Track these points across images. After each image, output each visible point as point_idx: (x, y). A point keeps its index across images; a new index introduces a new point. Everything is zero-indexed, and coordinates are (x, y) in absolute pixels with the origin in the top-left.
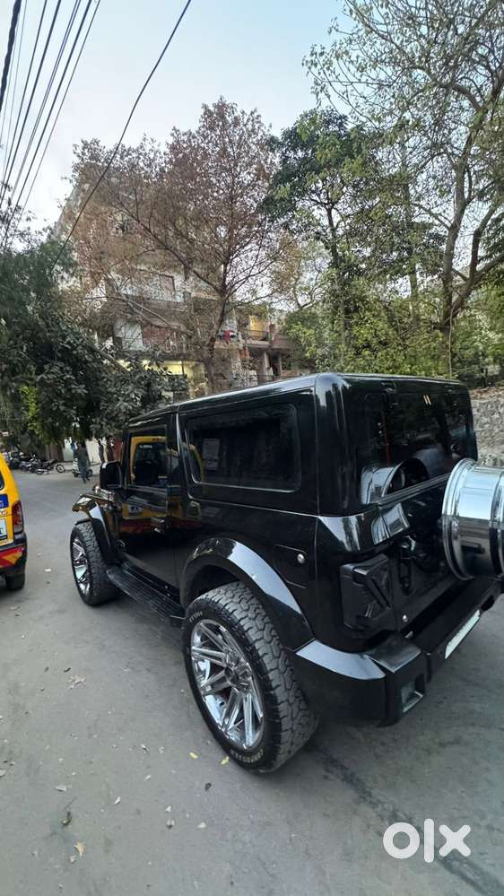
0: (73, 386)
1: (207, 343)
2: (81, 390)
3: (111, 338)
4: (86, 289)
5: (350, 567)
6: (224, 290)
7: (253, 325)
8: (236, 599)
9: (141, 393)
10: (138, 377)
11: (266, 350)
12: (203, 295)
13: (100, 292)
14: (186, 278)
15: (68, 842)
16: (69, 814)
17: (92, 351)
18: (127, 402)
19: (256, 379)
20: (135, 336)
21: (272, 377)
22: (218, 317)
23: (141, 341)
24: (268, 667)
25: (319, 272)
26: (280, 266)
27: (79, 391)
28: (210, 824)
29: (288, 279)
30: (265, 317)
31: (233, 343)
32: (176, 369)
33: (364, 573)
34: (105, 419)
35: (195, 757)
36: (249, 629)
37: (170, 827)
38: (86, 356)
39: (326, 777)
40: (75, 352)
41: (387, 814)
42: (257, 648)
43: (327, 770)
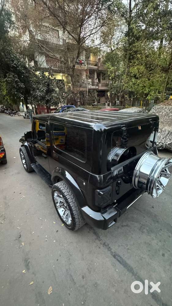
0: (19, 84)
1: (72, 67)
2: (22, 85)
3: (33, 61)
4: (20, 36)
5: (98, 191)
6: (80, 41)
7: (92, 58)
8: (66, 188)
9: (45, 89)
10: (44, 81)
11: (96, 70)
12: (71, 41)
13: (26, 38)
14: (64, 32)
15: (20, 242)
16: (20, 235)
17: (25, 68)
18: (40, 92)
19: (91, 83)
20: (43, 61)
21: (98, 83)
22: (77, 55)
23: (46, 63)
24: (73, 210)
25: (122, 33)
26: (104, 29)
27: (22, 86)
28: (57, 241)
29: (108, 37)
30: (97, 55)
31: (83, 66)
32: (59, 77)
33: (102, 193)
34: (33, 98)
35: (55, 223)
36: (68, 198)
37: (46, 241)
38: (23, 71)
39: (89, 232)
40: (18, 69)
41: (103, 243)
42: (70, 204)
43: (90, 230)
